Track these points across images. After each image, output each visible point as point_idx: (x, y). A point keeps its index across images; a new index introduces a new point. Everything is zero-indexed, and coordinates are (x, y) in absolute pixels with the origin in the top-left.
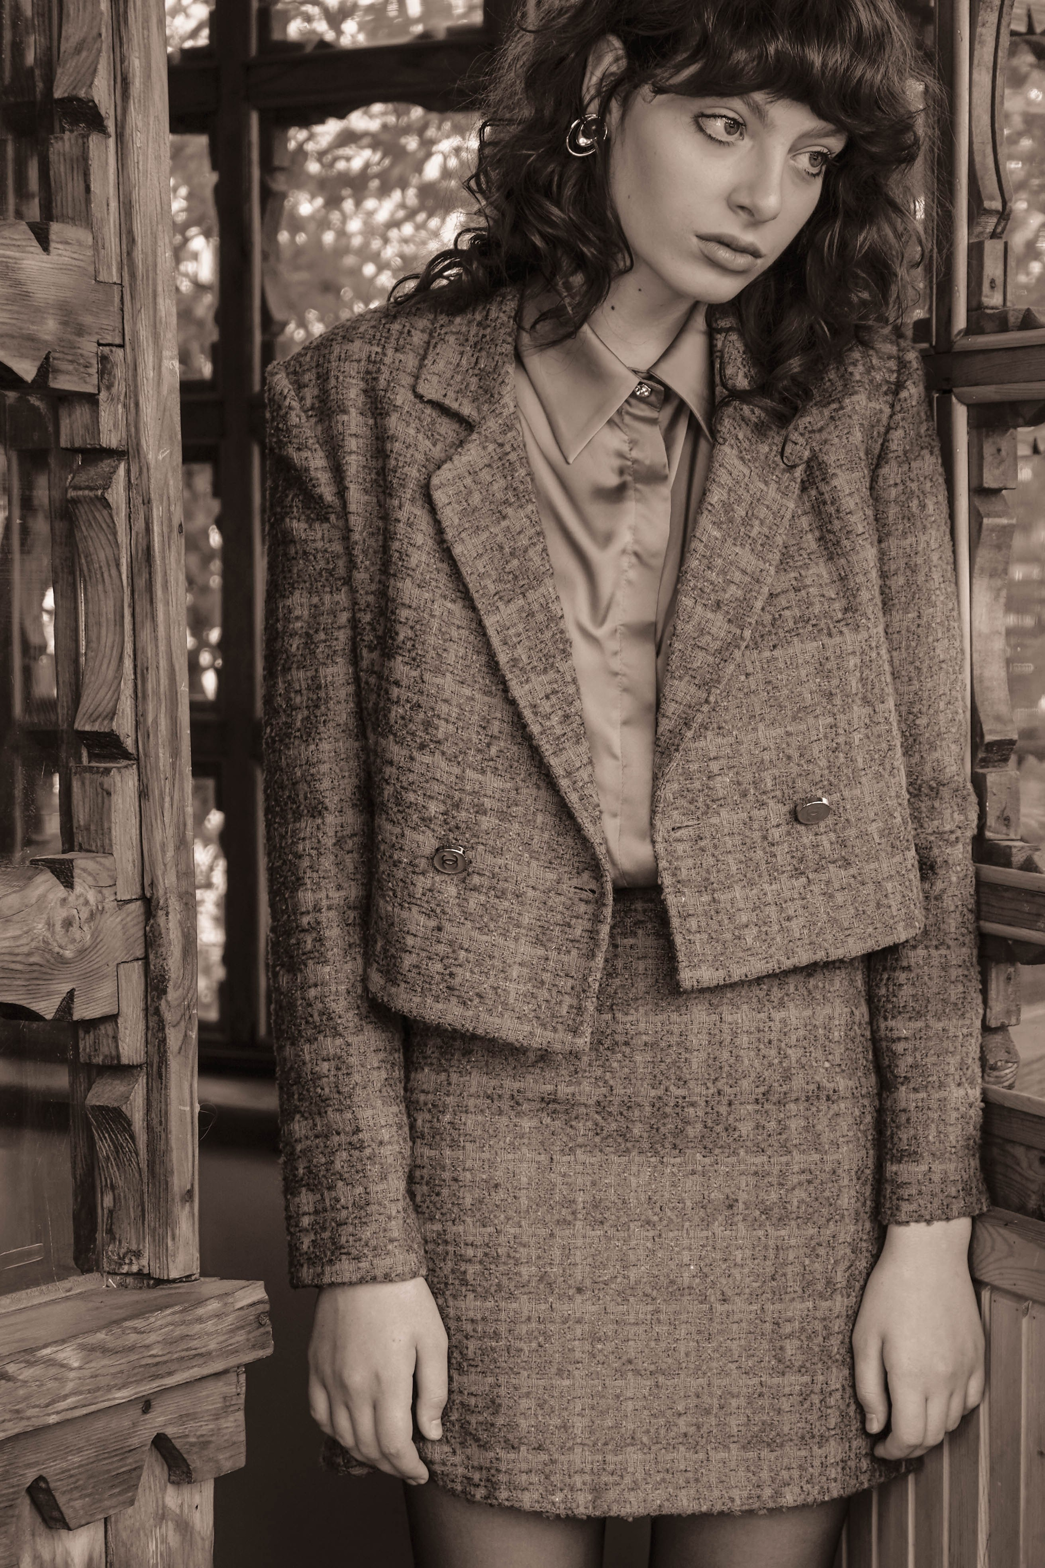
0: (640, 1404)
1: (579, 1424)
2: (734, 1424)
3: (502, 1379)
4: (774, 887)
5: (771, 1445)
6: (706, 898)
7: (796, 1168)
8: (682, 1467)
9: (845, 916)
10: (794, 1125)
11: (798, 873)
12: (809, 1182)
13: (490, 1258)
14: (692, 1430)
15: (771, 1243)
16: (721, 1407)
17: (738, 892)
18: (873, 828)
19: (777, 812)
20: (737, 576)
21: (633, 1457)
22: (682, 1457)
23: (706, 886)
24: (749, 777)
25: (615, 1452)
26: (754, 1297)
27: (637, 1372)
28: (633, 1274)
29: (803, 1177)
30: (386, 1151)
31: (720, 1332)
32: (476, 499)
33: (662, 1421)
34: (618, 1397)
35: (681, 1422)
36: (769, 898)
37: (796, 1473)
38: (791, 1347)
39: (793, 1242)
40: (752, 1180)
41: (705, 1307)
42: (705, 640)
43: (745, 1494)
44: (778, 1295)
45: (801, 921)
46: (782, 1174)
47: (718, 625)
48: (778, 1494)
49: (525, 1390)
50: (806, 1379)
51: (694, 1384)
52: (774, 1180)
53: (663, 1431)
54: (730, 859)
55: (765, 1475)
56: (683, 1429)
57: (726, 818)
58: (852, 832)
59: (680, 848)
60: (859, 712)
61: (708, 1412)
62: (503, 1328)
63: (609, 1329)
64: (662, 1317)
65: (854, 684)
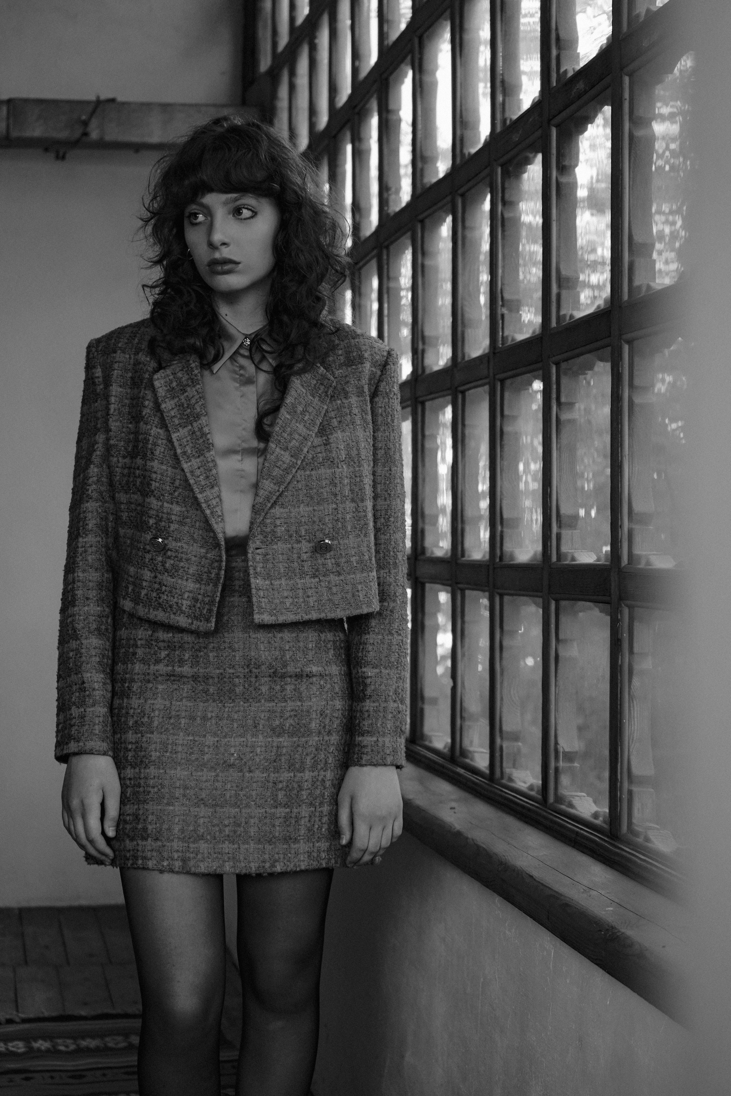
0: (206, 820)
1: (176, 829)
2: (252, 831)
3: (141, 806)
4: (302, 581)
5: (270, 842)
6: (267, 582)
7: (289, 709)
8: (227, 852)
9: (336, 599)
10: (289, 688)
11: (314, 576)
12: (295, 716)
13: (139, 748)
14: (231, 834)
15: (275, 744)
16: (246, 823)
17: (283, 581)
18: (353, 559)
19: (305, 546)
20: (297, 437)
21: (203, 846)
22: (227, 847)
23: (268, 576)
24: (293, 528)
25: (194, 842)
26: (266, 769)
27: (206, 805)
28: (206, 757)
29: (292, 713)
30: (97, 693)
31: (247, 787)
32: (174, 384)
33: (217, 829)
34: (196, 816)
35: (227, 830)
36: (299, 586)
37: (282, 856)
38: (281, 795)
39: (285, 744)
40: (267, 715)
41: (240, 774)
42: (280, 463)
43: (257, 865)
44: (277, 770)
45: (315, 598)
46: (282, 712)
47: (286, 457)
48: (273, 866)
49: (151, 811)
50: (288, 810)
51: (234, 811)
52: (278, 714)
53: (217, 834)
54: (281, 565)
55: (267, 856)
56: (227, 833)
57: (280, 546)
58: (343, 560)
59: (258, 557)
60: (350, 506)
61: (239, 825)
62: (142, 782)
63: (193, 784)
64: (219, 778)
65: (347, 492)
